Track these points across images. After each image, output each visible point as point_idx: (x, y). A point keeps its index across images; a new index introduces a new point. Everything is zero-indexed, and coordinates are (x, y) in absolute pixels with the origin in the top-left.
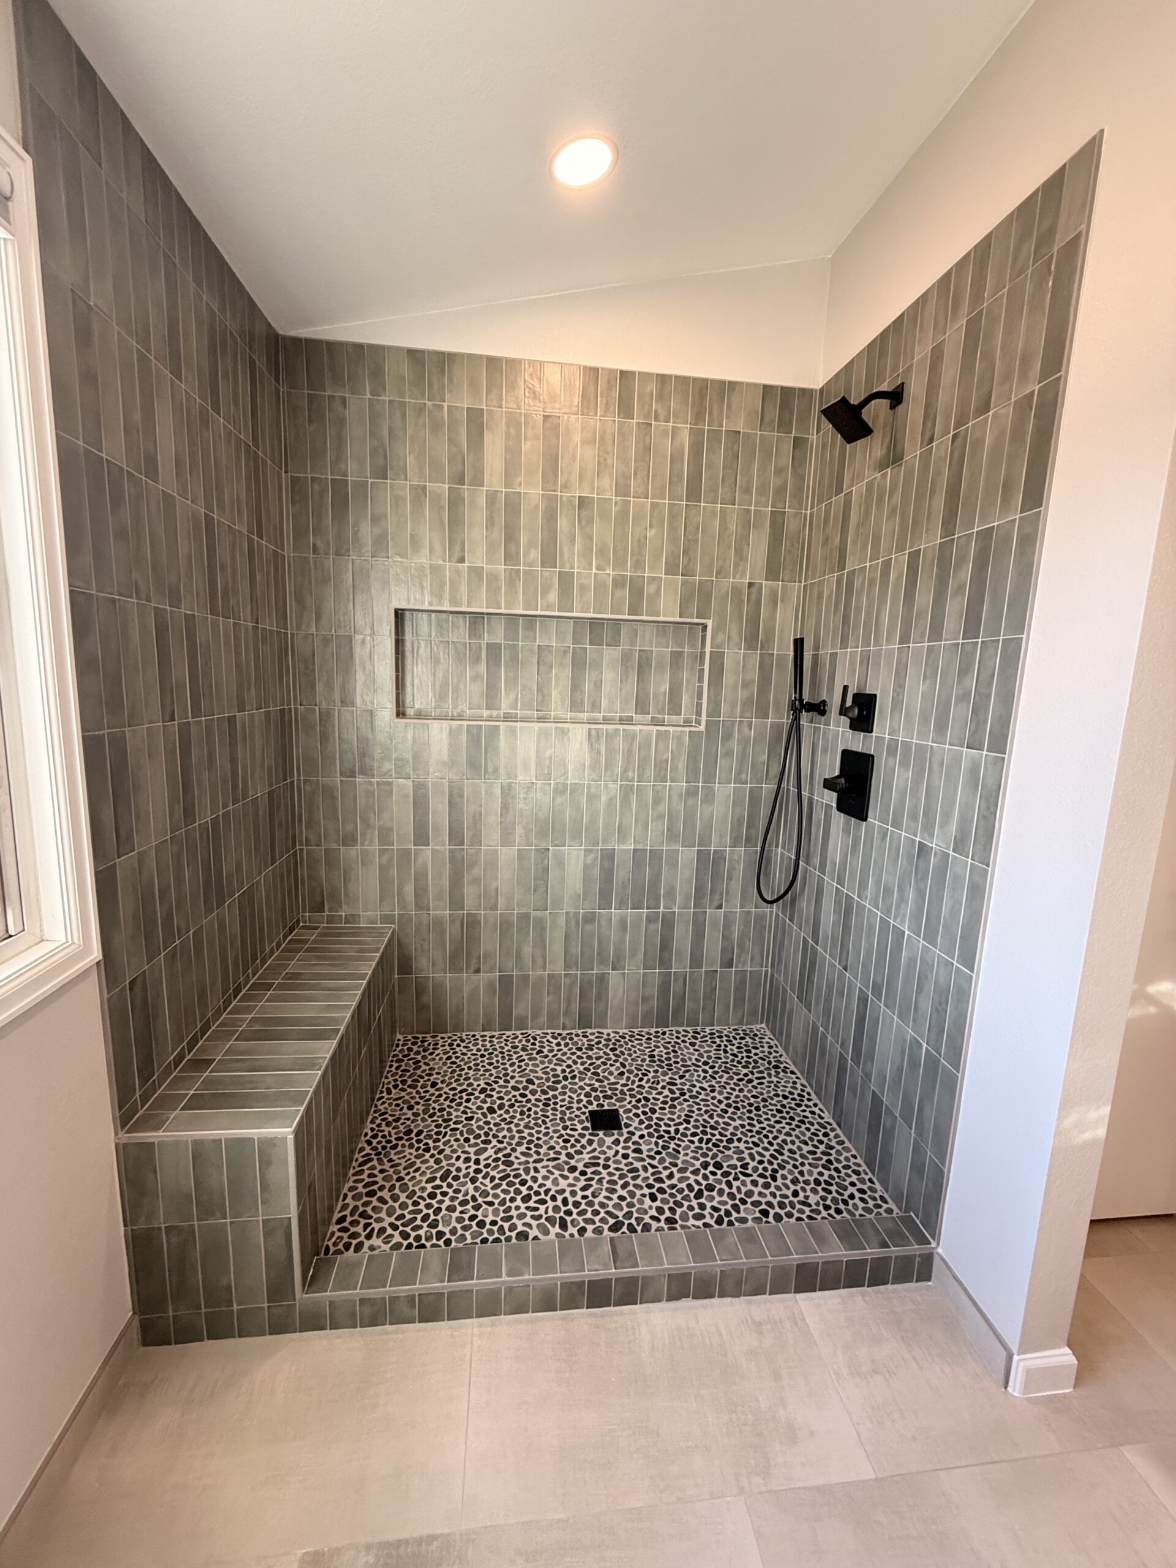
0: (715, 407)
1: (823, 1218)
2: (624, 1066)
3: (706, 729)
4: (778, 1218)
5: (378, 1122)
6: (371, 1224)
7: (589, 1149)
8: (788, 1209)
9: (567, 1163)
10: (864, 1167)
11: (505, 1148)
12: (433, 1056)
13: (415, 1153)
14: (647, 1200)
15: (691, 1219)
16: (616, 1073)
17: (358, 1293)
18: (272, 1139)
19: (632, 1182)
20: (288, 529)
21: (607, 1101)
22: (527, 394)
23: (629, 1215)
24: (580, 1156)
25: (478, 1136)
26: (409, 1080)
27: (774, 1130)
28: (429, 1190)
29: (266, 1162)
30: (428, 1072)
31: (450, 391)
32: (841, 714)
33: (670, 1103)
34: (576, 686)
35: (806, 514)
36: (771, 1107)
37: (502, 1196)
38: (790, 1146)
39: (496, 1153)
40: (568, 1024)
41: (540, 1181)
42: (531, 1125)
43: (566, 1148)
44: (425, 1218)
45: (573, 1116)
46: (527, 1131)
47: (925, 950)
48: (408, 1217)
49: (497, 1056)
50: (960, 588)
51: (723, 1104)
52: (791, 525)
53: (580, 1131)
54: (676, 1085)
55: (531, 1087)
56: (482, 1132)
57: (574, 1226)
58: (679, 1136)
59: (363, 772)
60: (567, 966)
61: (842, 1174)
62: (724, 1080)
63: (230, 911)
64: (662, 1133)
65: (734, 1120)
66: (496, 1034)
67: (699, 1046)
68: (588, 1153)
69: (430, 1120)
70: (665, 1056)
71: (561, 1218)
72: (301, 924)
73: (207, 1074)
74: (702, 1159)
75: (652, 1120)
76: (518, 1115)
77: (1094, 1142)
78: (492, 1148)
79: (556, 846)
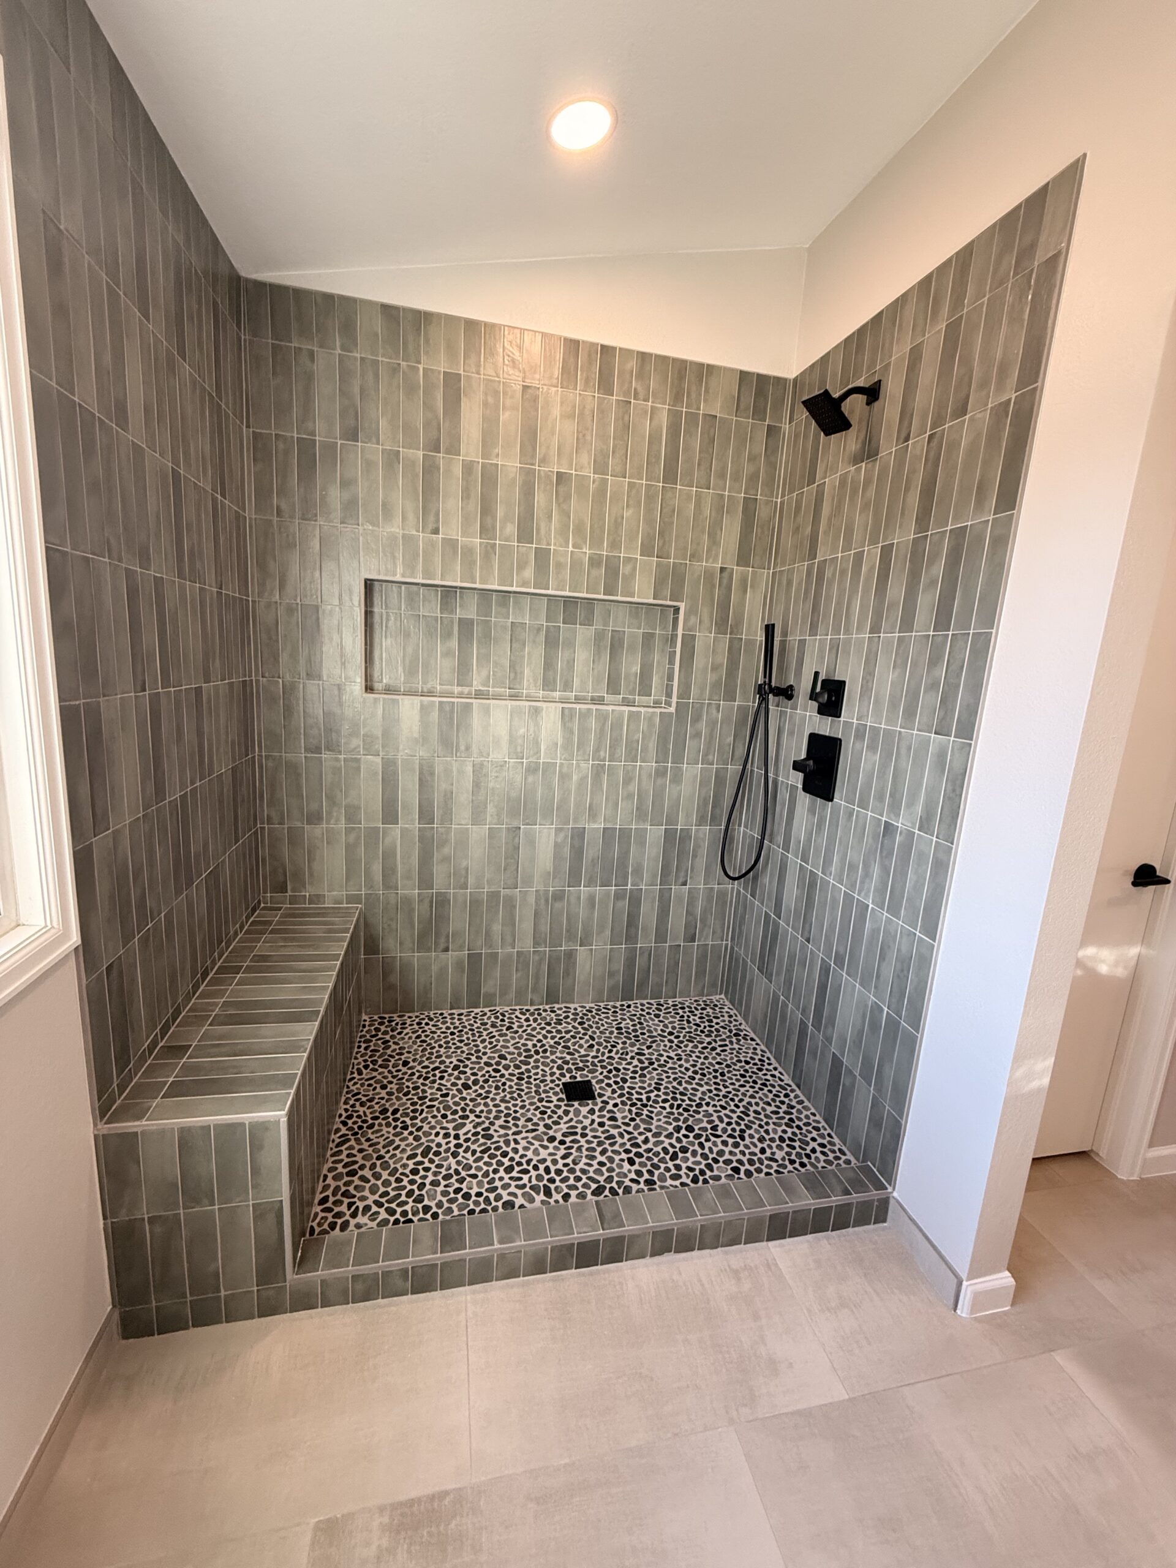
0: (694, 388)
1: (789, 1172)
2: (593, 1038)
3: (676, 710)
4: (748, 1174)
5: (351, 1102)
6: (355, 1203)
7: (566, 1119)
8: (757, 1165)
9: (545, 1134)
10: (823, 1123)
11: (483, 1122)
12: (402, 1035)
13: (393, 1132)
14: (626, 1165)
15: (668, 1179)
16: (586, 1046)
17: (351, 1269)
18: (263, 1123)
19: (610, 1148)
20: (250, 489)
21: (579, 1073)
22: (506, 362)
23: (609, 1179)
24: (558, 1127)
25: (455, 1112)
26: (380, 1059)
27: (739, 1093)
28: (411, 1166)
29: (257, 1146)
30: (398, 1051)
31: (427, 353)
32: (811, 698)
33: (640, 1072)
34: (549, 665)
35: (776, 502)
36: (734, 1072)
37: (485, 1168)
38: (755, 1108)
39: (475, 1127)
40: (536, 999)
41: (521, 1152)
42: (507, 1098)
43: (544, 1119)
44: (410, 1194)
45: (547, 1088)
46: (503, 1105)
47: (888, 920)
48: (392, 1194)
49: (467, 1033)
50: (933, 583)
51: (690, 1072)
52: (763, 512)
53: (555, 1103)
54: (644, 1055)
55: (504, 1062)
56: (459, 1108)
57: (558, 1193)
58: (651, 1103)
59: (328, 749)
60: (536, 943)
61: (804, 1131)
62: (689, 1048)
63: (198, 892)
64: (635, 1101)
65: (701, 1086)
66: (464, 1011)
67: (664, 1017)
68: (565, 1123)
69: (405, 1098)
70: (632, 1028)
71: (544, 1186)
72: (262, 905)
73: (184, 1060)
74: (674, 1124)
75: (624, 1089)
76: (493, 1090)
77: (1039, 1090)
78: (470, 1123)
79: (528, 824)
